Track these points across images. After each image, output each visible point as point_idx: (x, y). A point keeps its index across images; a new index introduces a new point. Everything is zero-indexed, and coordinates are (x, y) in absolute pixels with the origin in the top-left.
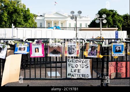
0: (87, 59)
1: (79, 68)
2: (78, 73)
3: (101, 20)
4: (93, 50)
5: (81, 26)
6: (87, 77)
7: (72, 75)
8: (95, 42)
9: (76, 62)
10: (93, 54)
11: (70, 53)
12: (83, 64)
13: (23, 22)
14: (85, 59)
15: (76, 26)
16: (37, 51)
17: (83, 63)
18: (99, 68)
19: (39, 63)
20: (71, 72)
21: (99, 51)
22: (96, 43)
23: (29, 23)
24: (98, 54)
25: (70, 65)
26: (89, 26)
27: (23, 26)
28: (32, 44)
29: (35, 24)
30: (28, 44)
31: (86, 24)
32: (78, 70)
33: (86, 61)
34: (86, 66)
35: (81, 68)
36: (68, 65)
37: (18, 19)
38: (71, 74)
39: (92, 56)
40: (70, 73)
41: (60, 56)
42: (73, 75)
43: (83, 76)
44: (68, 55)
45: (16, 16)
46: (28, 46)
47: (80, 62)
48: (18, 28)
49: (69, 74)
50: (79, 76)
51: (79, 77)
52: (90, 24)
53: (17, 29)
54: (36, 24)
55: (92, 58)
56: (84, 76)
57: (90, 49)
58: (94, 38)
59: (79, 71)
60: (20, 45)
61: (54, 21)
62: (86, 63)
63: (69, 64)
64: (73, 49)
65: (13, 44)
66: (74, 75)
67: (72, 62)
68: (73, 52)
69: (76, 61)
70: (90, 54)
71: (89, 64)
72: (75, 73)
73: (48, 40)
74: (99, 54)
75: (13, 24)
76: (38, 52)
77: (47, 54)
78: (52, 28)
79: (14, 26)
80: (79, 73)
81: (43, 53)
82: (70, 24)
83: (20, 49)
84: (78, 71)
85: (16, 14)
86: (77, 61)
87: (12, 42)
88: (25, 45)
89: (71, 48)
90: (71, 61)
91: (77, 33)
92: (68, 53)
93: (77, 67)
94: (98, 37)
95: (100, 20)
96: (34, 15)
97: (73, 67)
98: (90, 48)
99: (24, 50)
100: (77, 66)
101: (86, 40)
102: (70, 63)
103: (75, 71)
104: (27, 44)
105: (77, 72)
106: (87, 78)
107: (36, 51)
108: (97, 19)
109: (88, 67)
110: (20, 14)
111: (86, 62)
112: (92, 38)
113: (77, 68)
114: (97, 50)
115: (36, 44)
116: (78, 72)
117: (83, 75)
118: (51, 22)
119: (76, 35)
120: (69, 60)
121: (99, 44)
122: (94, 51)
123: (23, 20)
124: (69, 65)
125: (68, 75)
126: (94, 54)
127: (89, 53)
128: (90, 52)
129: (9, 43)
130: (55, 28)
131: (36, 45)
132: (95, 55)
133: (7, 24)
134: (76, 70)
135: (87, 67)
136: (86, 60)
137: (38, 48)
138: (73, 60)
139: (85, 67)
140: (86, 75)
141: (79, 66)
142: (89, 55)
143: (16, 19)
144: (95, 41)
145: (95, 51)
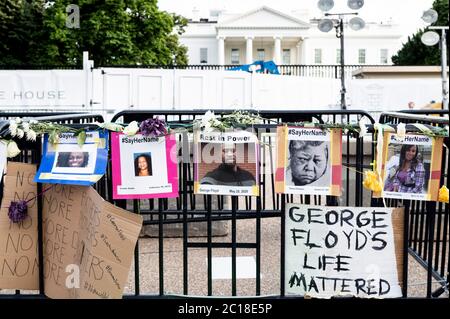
0: (378, 209)
1: (341, 248)
2: (336, 274)
3: (444, 33)
4: (408, 165)
5: (362, 58)
6: (381, 293)
7: (308, 283)
8: (417, 125)
9: (329, 223)
10: (408, 181)
11: (298, 181)
12: (363, 229)
13: (130, 44)
14: (371, 210)
15: (342, 61)
16: (145, 172)
17: (360, 225)
18: (438, 241)
19: (175, 217)
20: (305, 266)
21: (439, 169)
22: (421, 132)
23: (156, 50)
24: (434, 183)
25: (297, 234)
26: (394, 58)
27: (132, 63)
28: (121, 137)
29: (181, 54)
30: (101, 136)
31: (385, 51)
32: (339, 257)
33: (377, 217)
34: (374, 239)
35: (352, 252)
36: (289, 235)
37: (109, 34)
38: (303, 278)
39: (406, 191)
40: (300, 271)
41: (253, 191)
42: (313, 282)
43: (359, 288)
44: (288, 188)
45: (102, 21)
46: (103, 146)
47: (346, 220)
48: (106, 70)
49: (295, 276)
50: (343, 286)
51: (344, 294)
52: (400, 52)
53: (103, 73)
54: (182, 52)
55: (406, 202)
56: (365, 288)
57: (396, 160)
58: (416, 108)
59: (342, 266)
60: (63, 140)
61: (253, 42)
62: (374, 226)
63: (294, 231)
64: (315, 161)
65: (32, 135)
66: (319, 283)
67: (309, 221)
68: (311, 174)
69: (327, 216)
70: (396, 183)
71: (390, 230)
72: (321, 273)
73: (197, 117)
74: (438, 181)
75: (86, 54)
76: (150, 173)
77: (191, 184)
78: (246, 68)
79: (92, 62)
80: (342, 275)
81: (170, 179)
82: (319, 53)
83: (65, 160)
84: (339, 263)
85: (103, 12)
86: (332, 218)
87: (26, 126)
88: (88, 140)
89: (301, 154)
90: (303, 217)
91: (344, 90)
92: (288, 176)
93: (331, 243)
94: (433, 102)
95: (439, 32)
96: (176, 18)
97: (313, 245)
98: (396, 153)
99: (84, 164)
100: (331, 240)
101: (379, 115)
102: (297, 226)
103: (322, 264)
104: (96, 134)
105: (330, 271)
106: (382, 297)
107: (138, 172)
108: (427, 30)
109: (385, 244)
110: (120, 15)
111: (374, 220)
112: (408, 109)
113: (334, 252)
114: (427, 166)
115: (140, 137)
116: (339, 269)
117: (361, 283)
118: (244, 44)
119: (343, 95)
120: (295, 211)
121: (437, 136)
122: (413, 170)
123: (132, 40)
124: (294, 237)
125: (292, 282)
126: (413, 186)
127: (391, 179)
128: (393, 172)
129: (13, 133)
130: (259, 67)
131: (139, 141)
132: (419, 190)
133: (67, 52)
134: (327, 260)
135: (380, 244)
136: (374, 213)
137: (148, 158)
138: (313, 213)
139: (371, 243)
140: (376, 284)
141: (342, 239)
142: (389, 187)
143: (101, 33)
144: (420, 121)
145: (421, 168)
